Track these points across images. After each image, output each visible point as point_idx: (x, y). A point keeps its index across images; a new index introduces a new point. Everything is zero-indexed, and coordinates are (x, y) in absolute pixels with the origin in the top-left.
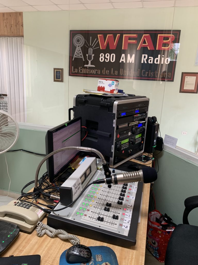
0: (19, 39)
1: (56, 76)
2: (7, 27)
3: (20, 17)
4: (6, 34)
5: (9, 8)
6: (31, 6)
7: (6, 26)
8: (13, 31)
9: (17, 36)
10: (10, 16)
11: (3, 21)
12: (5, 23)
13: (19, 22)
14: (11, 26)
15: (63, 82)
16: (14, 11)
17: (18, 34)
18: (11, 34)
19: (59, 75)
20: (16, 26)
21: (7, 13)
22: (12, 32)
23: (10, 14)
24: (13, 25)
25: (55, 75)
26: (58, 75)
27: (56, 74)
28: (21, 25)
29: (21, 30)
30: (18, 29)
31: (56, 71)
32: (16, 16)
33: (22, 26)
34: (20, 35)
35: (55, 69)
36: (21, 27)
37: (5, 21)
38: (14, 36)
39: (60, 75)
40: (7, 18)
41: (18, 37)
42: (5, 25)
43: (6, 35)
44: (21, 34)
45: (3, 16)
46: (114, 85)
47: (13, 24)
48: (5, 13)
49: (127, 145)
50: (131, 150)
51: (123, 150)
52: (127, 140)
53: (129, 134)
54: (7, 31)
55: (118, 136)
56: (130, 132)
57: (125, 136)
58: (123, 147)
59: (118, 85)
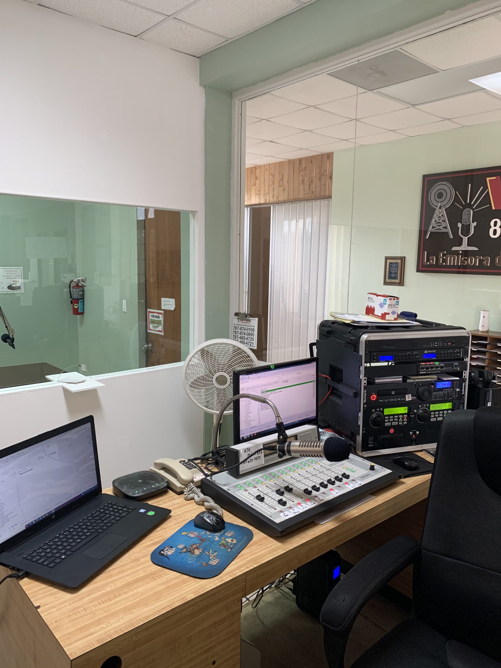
0: (326, 201)
1: (390, 273)
2: (304, 184)
3: (328, 162)
4: (301, 196)
5: (308, 150)
6: (345, 142)
7: (303, 181)
8: (314, 190)
9: (321, 197)
10: (312, 162)
11: (299, 173)
12: (302, 176)
13: (326, 171)
14: (312, 181)
15: (403, 285)
16: (318, 154)
17: (322, 195)
18: (310, 196)
19: (396, 271)
20: (320, 179)
21: (306, 158)
22: (312, 192)
23: (311, 159)
24: (314, 179)
25: (387, 270)
26: (394, 272)
27: (389, 269)
28: (329, 176)
29: (328, 186)
30: (322, 184)
31: (390, 263)
32: (321, 160)
33: (331, 178)
34: (325, 196)
35: (387, 258)
36: (329, 179)
37: (302, 173)
38: (316, 199)
40: (305, 167)
41: (322, 200)
42: (300, 180)
43: (301, 198)
44: (327, 194)
45: (300, 164)
46: (386, 304)
47: (314, 176)
48: (302, 158)
49: (403, 418)
50: (418, 433)
51: (392, 427)
52: (403, 410)
53: (409, 398)
54: (304, 191)
55: (374, 397)
56: (410, 395)
57: (395, 400)
58: (391, 422)
59: (398, 304)
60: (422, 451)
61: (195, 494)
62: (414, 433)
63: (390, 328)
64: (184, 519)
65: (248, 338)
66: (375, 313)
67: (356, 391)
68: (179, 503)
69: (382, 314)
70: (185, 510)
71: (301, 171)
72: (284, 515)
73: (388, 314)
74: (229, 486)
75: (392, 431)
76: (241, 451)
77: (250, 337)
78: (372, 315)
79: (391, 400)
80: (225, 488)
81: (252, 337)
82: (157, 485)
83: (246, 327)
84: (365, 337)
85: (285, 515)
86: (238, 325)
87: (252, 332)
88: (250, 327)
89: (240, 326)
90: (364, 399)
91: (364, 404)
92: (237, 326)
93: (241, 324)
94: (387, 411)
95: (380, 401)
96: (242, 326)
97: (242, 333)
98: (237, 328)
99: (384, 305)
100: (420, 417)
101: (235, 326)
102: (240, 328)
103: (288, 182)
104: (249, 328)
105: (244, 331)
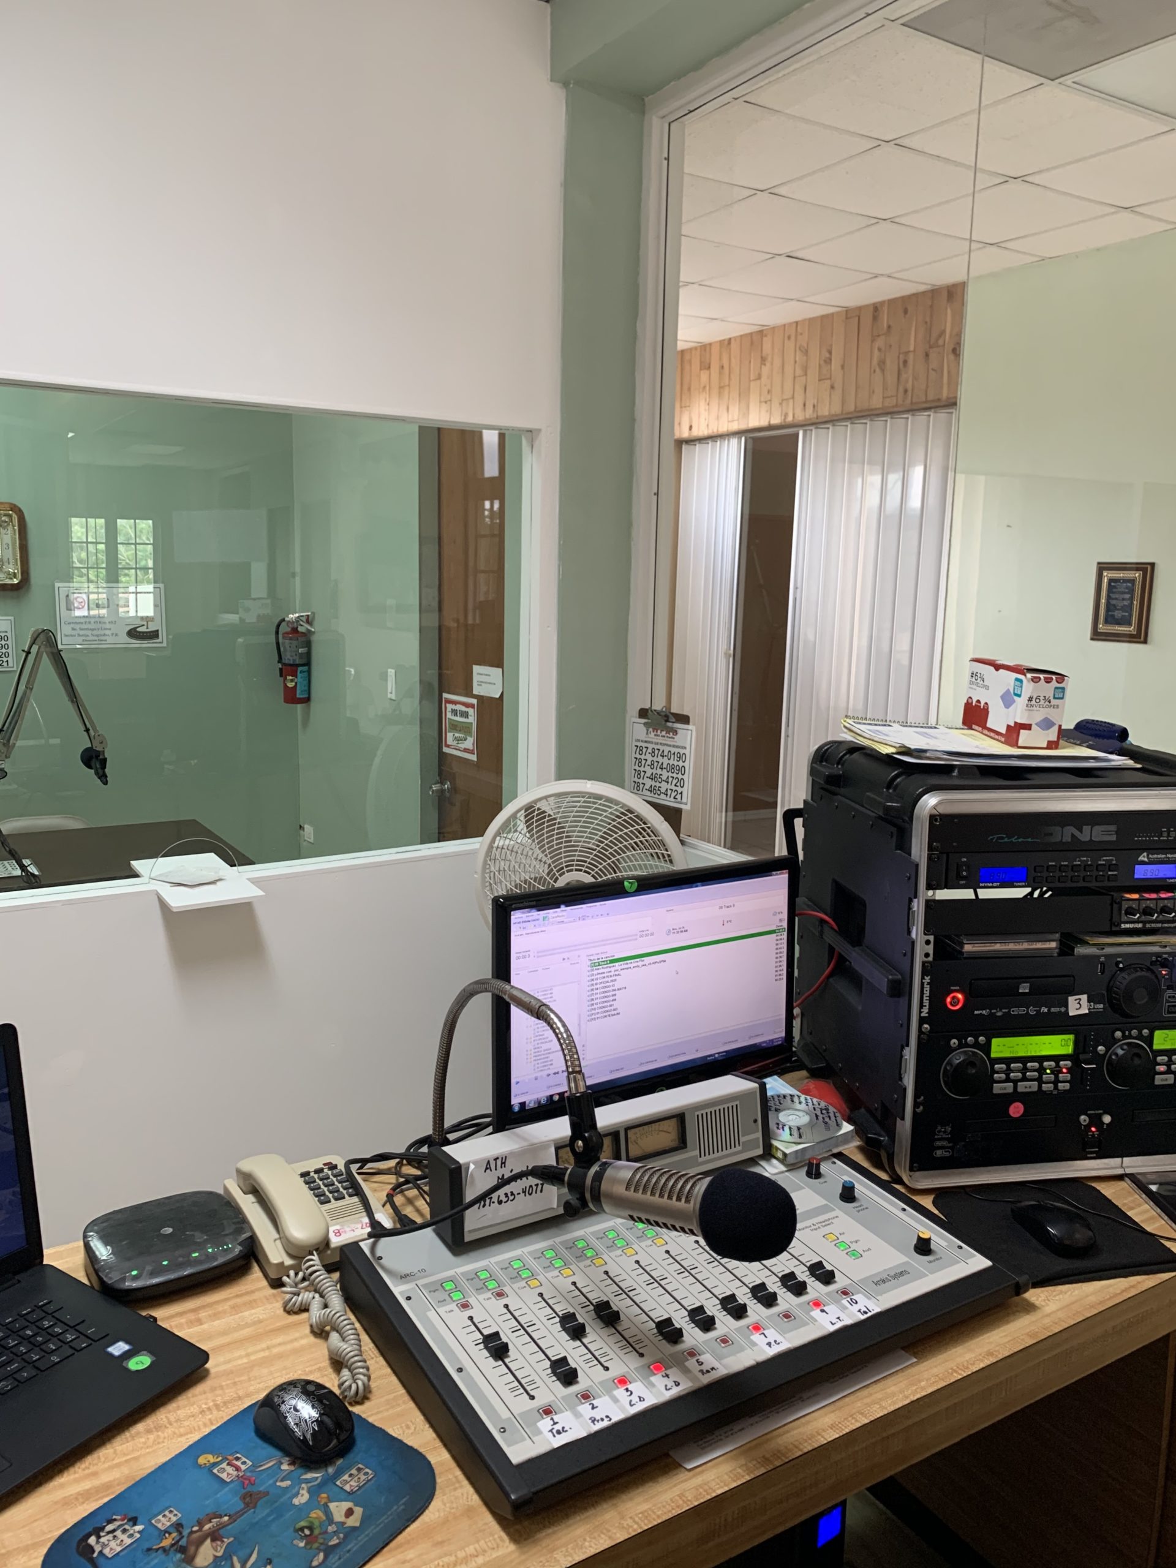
0: (942, 415)
1: (1109, 607)
2: (883, 370)
3: (949, 311)
4: (877, 402)
5: (895, 278)
6: (994, 249)
7: (882, 363)
8: (909, 386)
9: (927, 405)
10: (906, 312)
11: (873, 341)
12: (879, 350)
13: (942, 333)
14: (905, 362)
15: (1145, 642)
16: (922, 288)
17: (931, 397)
18: (900, 402)
19: (1126, 603)
20: (927, 355)
21: (892, 302)
22: (906, 391)
23: (904, 305)
24: (911, 356)
25: (1103, 601)
26: (1120, 604)
27: (1109, 598)
28: (952, 346)
29: (949, 372)
30: (933, 370)
31: (1110, 581)
32: (931, 306)
33: (956, 352)
34: (939, 400)
35: (1102, 567)
36: (952, 357)
37: (880, 342)
38: (914, 409)
39: (1132, 599)
40: (889, 327)
41: (931, 413)
42: (875, 361)
43: (876, 409)
44: (945, 394)
45: (875, 318)
46: (1019, 696)
47: (912, 348)
48: (882, 303)
49: (1056, 1072)
50: (1107, 1119)
51: (1016, 1096)
52: (1058, 1045)
53: (1078, 1006)
54: (885, 388)
55: (956, 1000)
56: (1084, 997)
57: (1032, 1011)
58: (1015, 1082)
59: (1061, 696)
60: (1120, 1178)
61: (317, 1295)
62: (1096, 1120)
63: (1029, 776)
64: (241, 1393)
65: (670, 779)
66: (989, 725)
67: (900, 977)
68: (260, 1321)
69: (1009, 727)
70: (262, 1354)
71: (879, 336)
72: (551, 1431)
73: (1028, 727)
74: (417, 1282)
75: (1016, 1110)
76: (472, 1167)
77: (675, 775)
78: (980, 729)
79: (1015, 1011)
80: (398, 1290)
81: (680, 776)
82: (210, 1250)
83: (666, 749)
84: (930, 802)
85: (558, 1427)
86: (646, 742)
87: (681, 764)
88: (677, 750)
89: (650, 746)
90: (921, 1006)
91: (922, 1020)
92: (644, 745)
93: (654, 740)
94: (1001, 1047)
95: (976, 1012)
96: (656, 747)
97: (656, 764)
98: (644, 750)
99: (1016, 698)
100: (1117, 1069)
101: (640, 744)
102: (650, 750)
103: (843, 367)
104: (673, 750)
105: (660, 759)
